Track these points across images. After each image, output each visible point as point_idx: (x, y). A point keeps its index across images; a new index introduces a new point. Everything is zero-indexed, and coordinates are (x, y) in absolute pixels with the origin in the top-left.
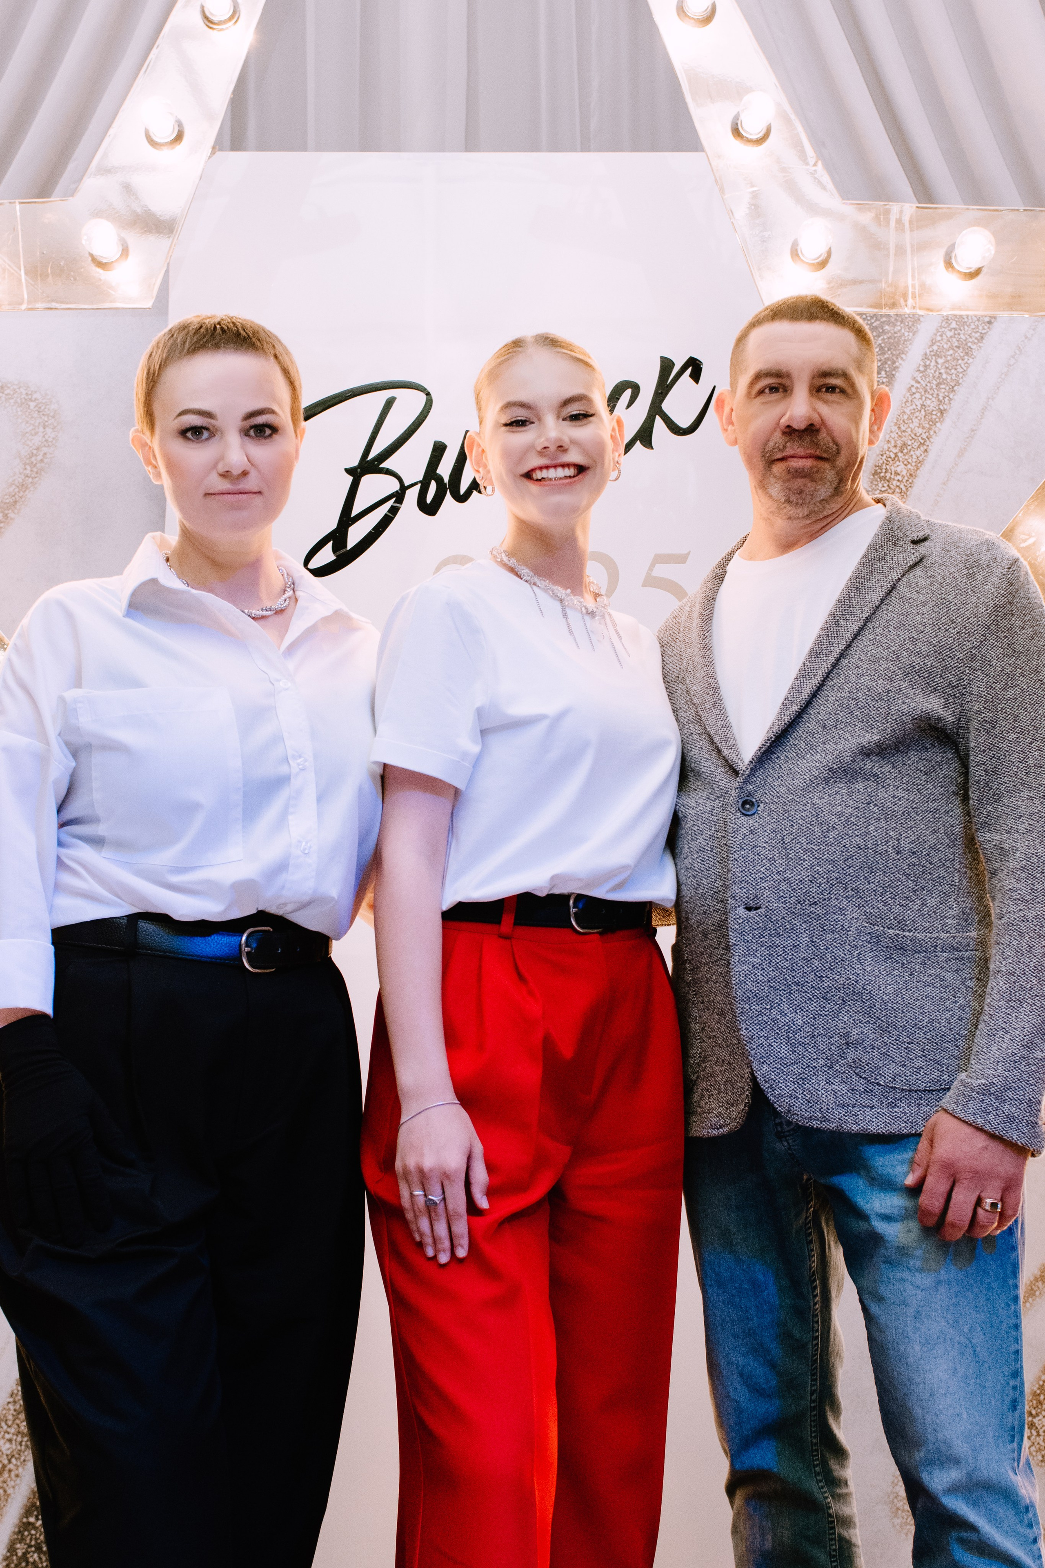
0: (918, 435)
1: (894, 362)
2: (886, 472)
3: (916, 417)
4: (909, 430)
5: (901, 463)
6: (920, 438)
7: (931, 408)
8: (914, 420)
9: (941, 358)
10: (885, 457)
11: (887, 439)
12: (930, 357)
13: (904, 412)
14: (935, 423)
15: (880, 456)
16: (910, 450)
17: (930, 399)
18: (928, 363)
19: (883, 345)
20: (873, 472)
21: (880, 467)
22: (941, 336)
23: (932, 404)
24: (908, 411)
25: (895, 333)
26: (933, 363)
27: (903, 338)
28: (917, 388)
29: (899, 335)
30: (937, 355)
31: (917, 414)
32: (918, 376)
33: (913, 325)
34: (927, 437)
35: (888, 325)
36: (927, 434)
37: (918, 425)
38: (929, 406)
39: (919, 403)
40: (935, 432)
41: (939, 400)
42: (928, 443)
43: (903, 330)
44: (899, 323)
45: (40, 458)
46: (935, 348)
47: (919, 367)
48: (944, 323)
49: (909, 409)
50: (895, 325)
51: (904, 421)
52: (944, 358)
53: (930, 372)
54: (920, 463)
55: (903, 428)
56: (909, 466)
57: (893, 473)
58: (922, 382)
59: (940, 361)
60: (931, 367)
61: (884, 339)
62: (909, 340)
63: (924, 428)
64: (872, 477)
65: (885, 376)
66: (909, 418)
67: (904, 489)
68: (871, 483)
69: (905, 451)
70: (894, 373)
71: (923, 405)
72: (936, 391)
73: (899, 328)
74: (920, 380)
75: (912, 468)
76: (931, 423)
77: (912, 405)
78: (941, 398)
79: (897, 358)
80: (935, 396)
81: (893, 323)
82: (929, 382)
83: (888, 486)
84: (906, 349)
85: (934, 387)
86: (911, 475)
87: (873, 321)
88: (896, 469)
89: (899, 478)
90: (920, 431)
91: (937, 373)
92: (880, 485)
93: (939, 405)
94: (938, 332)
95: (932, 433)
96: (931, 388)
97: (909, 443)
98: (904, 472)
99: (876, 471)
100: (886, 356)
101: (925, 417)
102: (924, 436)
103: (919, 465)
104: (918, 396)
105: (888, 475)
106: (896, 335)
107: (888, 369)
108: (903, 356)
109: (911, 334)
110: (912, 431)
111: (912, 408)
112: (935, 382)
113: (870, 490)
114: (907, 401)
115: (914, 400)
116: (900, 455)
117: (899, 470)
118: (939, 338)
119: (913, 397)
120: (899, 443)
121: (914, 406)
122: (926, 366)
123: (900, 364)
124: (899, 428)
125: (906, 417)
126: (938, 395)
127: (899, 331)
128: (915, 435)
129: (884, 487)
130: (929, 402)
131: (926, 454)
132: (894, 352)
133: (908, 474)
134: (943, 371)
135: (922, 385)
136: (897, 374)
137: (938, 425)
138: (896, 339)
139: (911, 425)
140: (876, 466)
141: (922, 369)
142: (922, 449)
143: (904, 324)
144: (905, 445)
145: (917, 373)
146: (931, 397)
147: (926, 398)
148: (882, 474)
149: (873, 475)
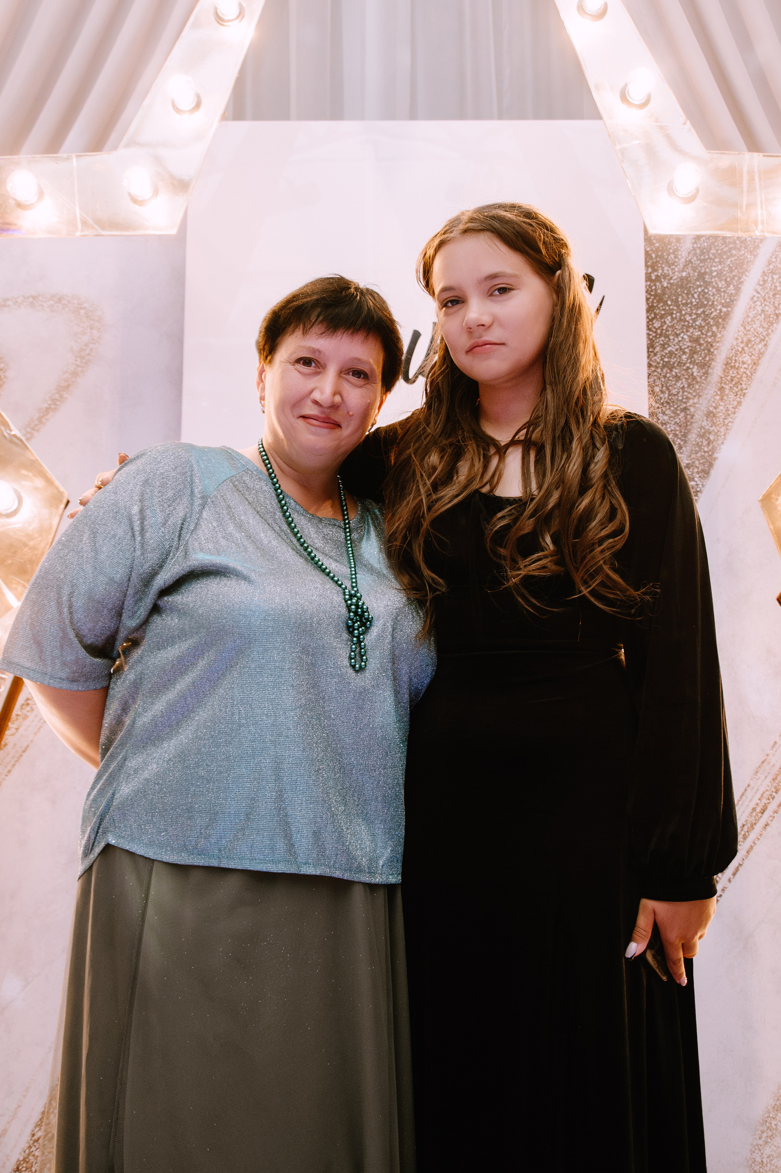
0: (759, 333)
1: (740, 278)
2: (735, 363)
3: (758, 320)
4: (752, 329)
5: (747, 355)
6: (761, 336)
7: (769, 313)
8: (756, 322)
9: (776, 275)
10: (734, 350)
11: (736, 337)
12: (767, 274)
13: (748, 316)
14: (772, 324)
15: (731, 351)
16: (754, 344)
17: (768, 306)
18: (766, 278)
19: (731, 265)
20: (725, 363)
21: (731, 359)
22: (776, 258)
23: (769, 309)
24: (751, 315)
25: (740, 256)
26: (770, 279)
27: (746, 260)
28: (758, 297)
29: (743, 257)
30: (773, 273)
31: (759, 317)
32: (759, 288)
33: (754, 250)
34: (766, 335)
35: (735, 250)
36: (766, 332)
37: (759, 325)
38: (768, 311)
39: (759, 309)
40: (772, 331)
41: (775, 306)
42: (767, 339)
43: (746, 254)
44: (743, 249)
45: (87, 352)
46: (771, 267)
47: (759, 282)
48: (778, 248)
49: (752, 313)
50: (740, 250)
51: (748, 323)
52: (778, 275)
53: (768, 285)
54: (761, 354)
55: (748, 328)
56: (753, 357)
57: (741, 362)
58: (762, 293)
59: (775, 277)
60: (769, 281)
61: (731, 261)
62: (751, 261)
63: (763, 328)
64: (724, 367)
65: (733, 288)
66: (752, 321)
67: (749, 374)
68: (724, 371)
69: (750, 345)
70: (740, 286)
71: (763, 311)
72: (772, 300)
73: (743, 252)
74: (760, 291)
75: (755, 358)
76: (769, 324)
77: (754, 310)
78: (776, 305)
79: (742, 275)
80: (772, 303)
81: (738, 249)
82: (767, 293)
83: (737, 372)
84: (749, 268)
85: (771, 296)
86: (755, 363)
87: (723, 247)
88: (743, 359)
89: (746, 366)
90: (761, 330)
91: (773, 286)
92: (731, 372)
93: (775, 310)
94: (773, 255)
95: (770, 331)
96: (769, 298)
97: (753, 339)
98: (750, 362)
99: (727, 362)
100: (734, 273)
101: (764, 319)
102: (764, 334)
103: (761, 356)
104: (759, 303)
105: (737, 365)
106: (741, 258)
107: (735, 284)
108: (747, 273)
109: (752, 257)
110: (754, 330)
111: (754, 312)
112: (771, 293)
113: (723, 376)
114: (750, 308)
115: (756, 307)
116: (746, 348)
117: (745, 360)
118: (774, 260)
119: (755, 304)
120: (745, 340)
121: (756, 311)
122: (764, 281)
123: (745, 280)
124: (745, 328)
125: (750, 320)
126: (774, 303)
127: (744, 254)
128: (757, 333)
129: (734, 373)
130: (767, 308)
131: (765, 347)
132: (740, 271)
133: (752, 363)
134: (777, 284)
135: (761, 295)
136: (743, 287)
137: (775, 325)
138: (741, 261)
139: (754, 326)
140: (727, 358)
141: (761, 283)
142: (763, 343)
143: (747, 249)
144: (749, 341)
145: (758, 286)
146: (768, 304)
147: (765, 305)
148: (732, 364)
149: (726, 365)
